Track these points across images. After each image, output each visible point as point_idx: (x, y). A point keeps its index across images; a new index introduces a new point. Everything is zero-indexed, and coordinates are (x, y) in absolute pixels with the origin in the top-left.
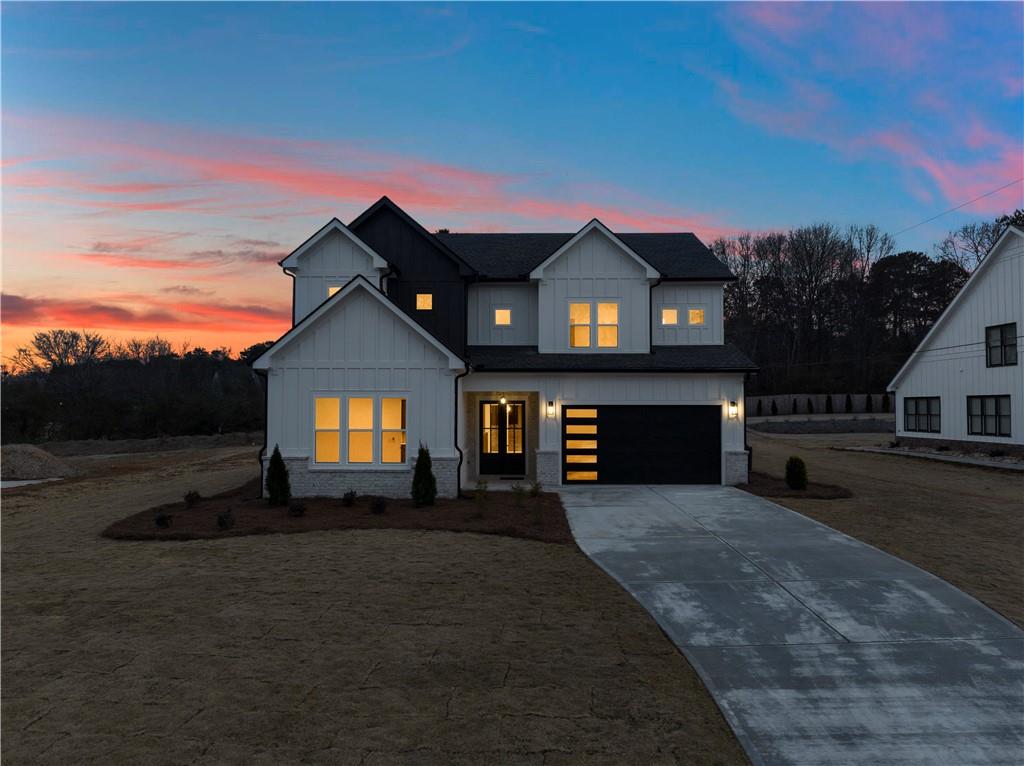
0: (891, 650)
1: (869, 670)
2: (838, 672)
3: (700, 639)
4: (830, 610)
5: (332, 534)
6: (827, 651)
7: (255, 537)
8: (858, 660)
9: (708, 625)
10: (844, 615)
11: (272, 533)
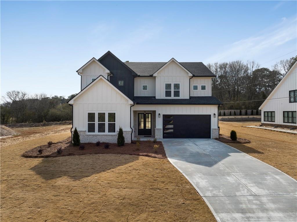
0: (270, 198)
1: (264, 206)
2: (254, 207)
3: (209, 194)
4: (249, 183)
5: (92, 155)
6: (250, 199)
7: (69, 157)
8: (260, 202)
9: (211, 189)
10: (254, 185)
11: (74, 155)
